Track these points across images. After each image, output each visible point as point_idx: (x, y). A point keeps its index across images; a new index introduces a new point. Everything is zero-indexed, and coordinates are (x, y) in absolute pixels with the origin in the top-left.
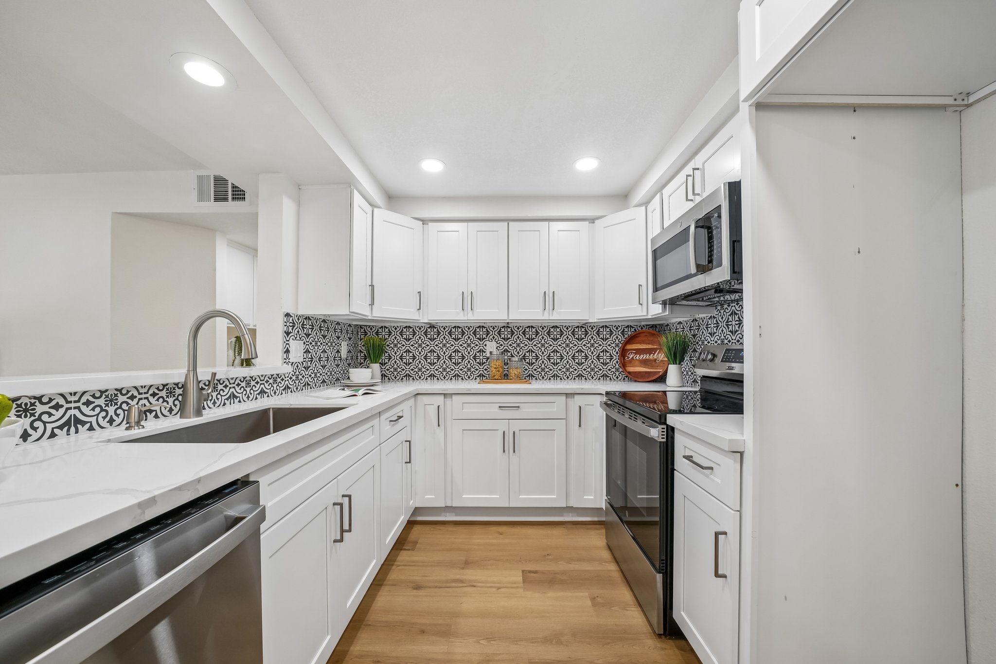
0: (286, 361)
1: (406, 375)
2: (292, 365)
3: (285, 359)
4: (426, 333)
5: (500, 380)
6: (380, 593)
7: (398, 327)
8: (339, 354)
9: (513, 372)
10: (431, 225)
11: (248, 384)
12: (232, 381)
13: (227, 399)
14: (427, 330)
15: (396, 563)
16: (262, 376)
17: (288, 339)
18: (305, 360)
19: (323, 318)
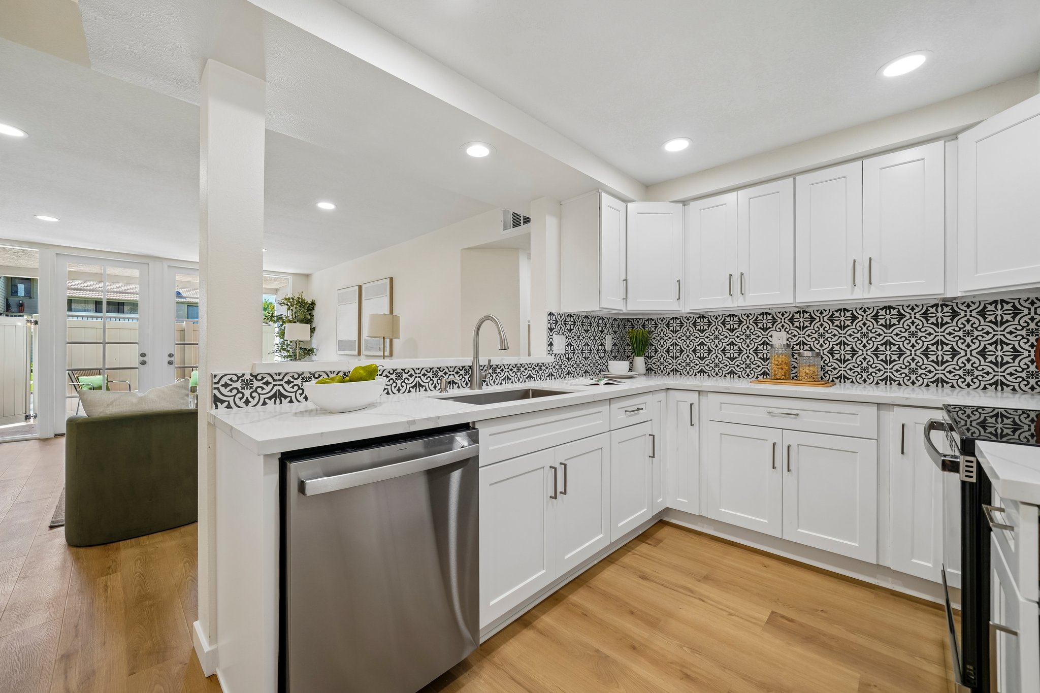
0: (550, 352)
1: (673, 370)
2: (555, 356)
3: (549, 351)
4: (695, 324)
5: (783, 380)
6: (609, 568)
7: (664, 319)
8: (603, 347)
9: (804, 370)
10: (692, 204)
11: (519, 370)
12: (507, 367)
13: (503, 380)
14: (696, 320)
15: (633, 551)
16: (530, 364)
17: (551, 334)
18: (567, 352)
19: (585, 314)
